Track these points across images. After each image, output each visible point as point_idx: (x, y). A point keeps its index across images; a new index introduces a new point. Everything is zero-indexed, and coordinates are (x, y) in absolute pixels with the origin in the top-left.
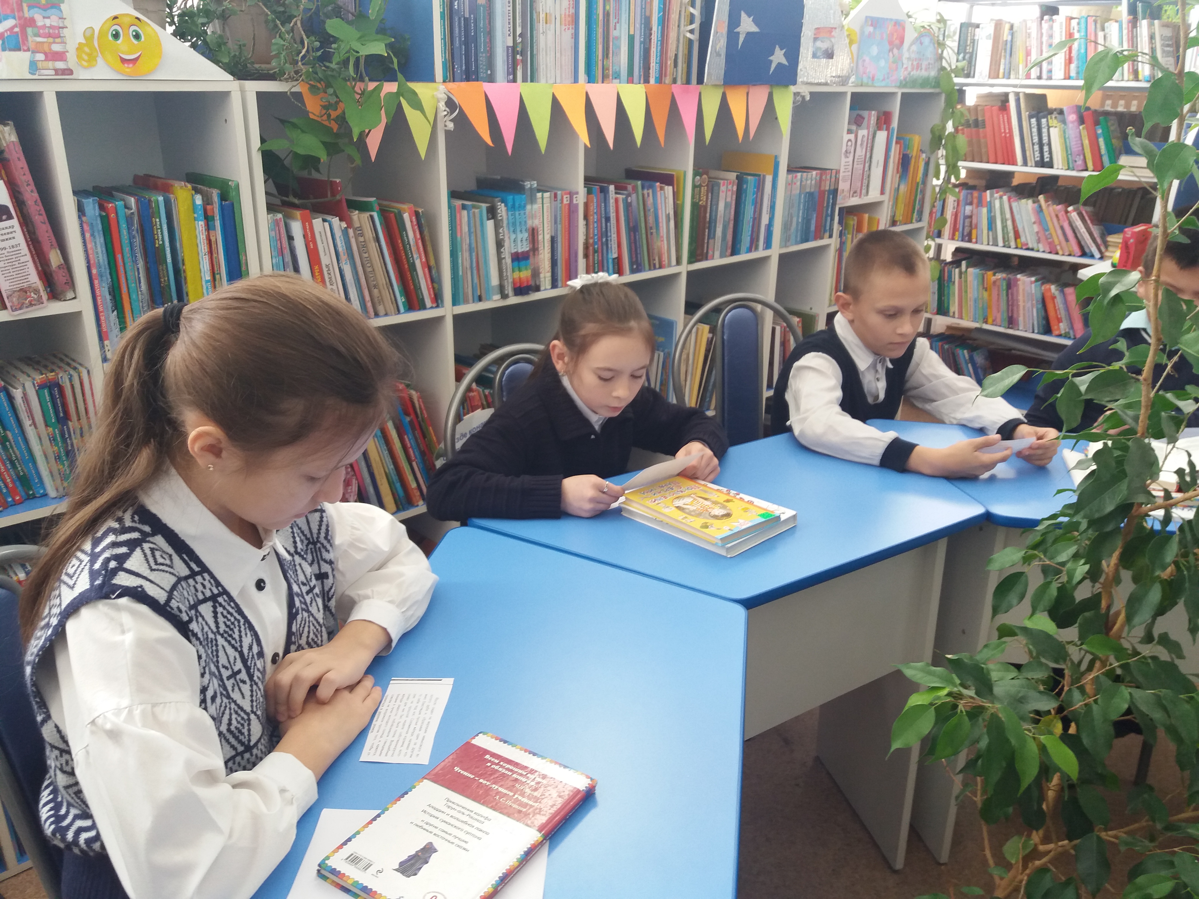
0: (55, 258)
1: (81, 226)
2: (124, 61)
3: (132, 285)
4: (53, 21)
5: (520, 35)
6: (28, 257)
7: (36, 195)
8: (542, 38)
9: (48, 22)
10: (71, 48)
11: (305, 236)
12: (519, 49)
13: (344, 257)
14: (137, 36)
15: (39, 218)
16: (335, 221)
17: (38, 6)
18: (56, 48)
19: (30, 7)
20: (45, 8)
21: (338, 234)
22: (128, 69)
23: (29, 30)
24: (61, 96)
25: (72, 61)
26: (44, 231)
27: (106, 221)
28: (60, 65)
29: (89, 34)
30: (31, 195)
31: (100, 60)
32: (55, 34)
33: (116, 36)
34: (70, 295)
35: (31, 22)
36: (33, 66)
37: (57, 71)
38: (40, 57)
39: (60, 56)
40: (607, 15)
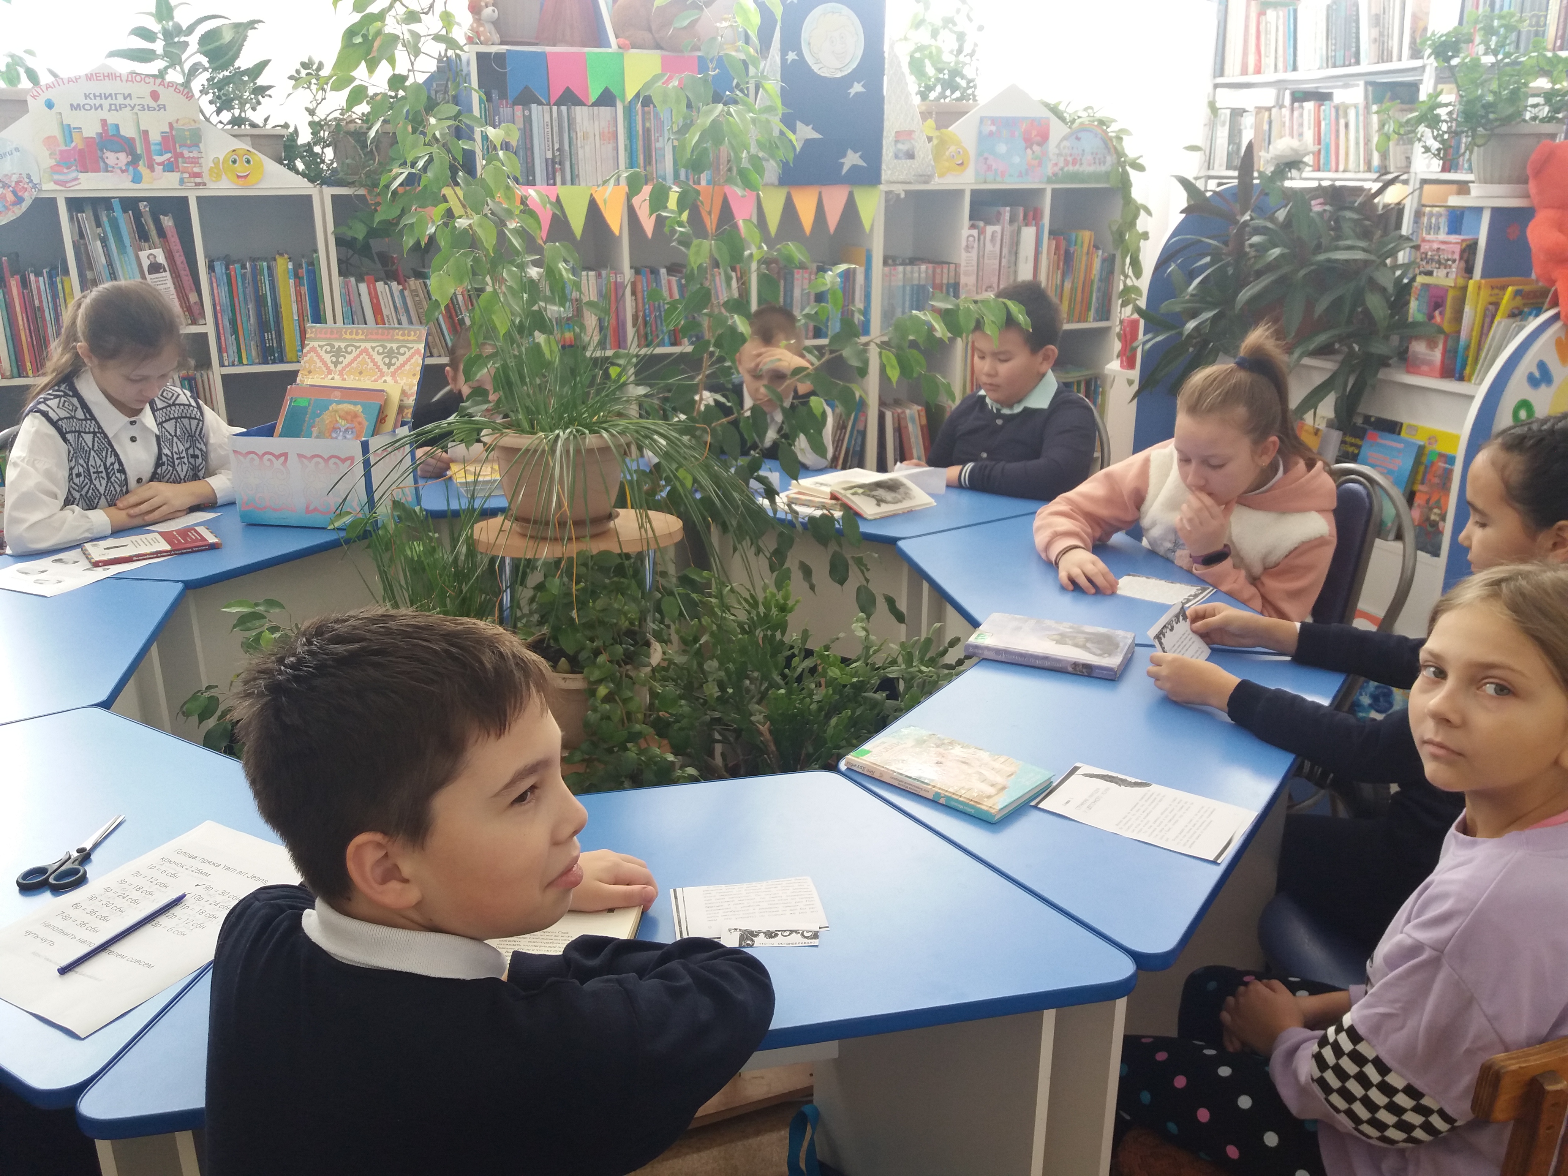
0: (193, 298)
1: (211, 279)
2: (238, 177)
3: (244, 319)
4: (195, 154)
5: (558, 150)
6: (175, 296)
7: (183, 258)
8: (580, 152)
9: (191, 155)
10: (205, 170)
11: (370, 294)
12: (557, 160)
13: (401, 310)
14: (248, 162)
15: (185, 272)
16: (394, 284)
17: (185, 145)
18: (196, 170)
19: (181, 146)
20: (189, 146)
21: (396, 294)
22: (241, 181)
23: (180, 160)
24: (198, 198)
25: (206, 178)
26: (187, 280)
27: (229, 276)
28: (198, 180)
29: (216, 161)
30: (180, 258)
31: (224, 177)
32: (195, 161)
33: (234, 162)
34: (202, 322)
35: (182, 155)
36: (182, 181)
37: (197, 184)
38: (186, 175)
39: (198, 175)
40: (647, 132)
